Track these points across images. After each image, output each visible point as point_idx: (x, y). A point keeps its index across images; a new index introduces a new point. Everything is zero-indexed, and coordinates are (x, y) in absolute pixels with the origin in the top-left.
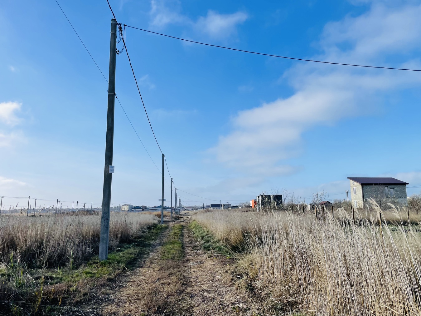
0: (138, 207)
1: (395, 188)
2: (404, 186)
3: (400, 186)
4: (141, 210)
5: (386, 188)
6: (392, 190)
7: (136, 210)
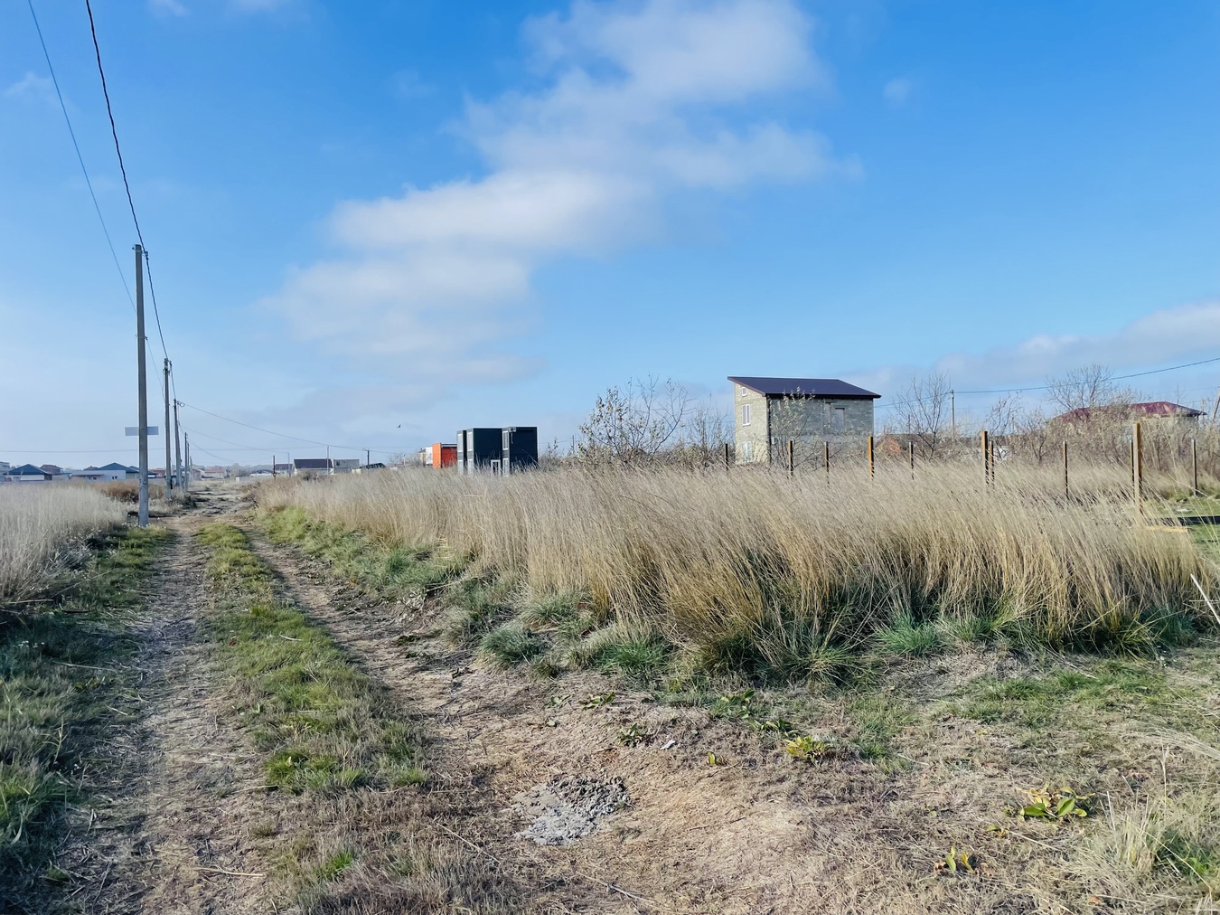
0: (29, 470)
1: (848, 406)
2: (870, 402)
3: (859, 402)
4: (42, 477)
5: (827, 407)
6: (840, 412)
7: (23, 478)
